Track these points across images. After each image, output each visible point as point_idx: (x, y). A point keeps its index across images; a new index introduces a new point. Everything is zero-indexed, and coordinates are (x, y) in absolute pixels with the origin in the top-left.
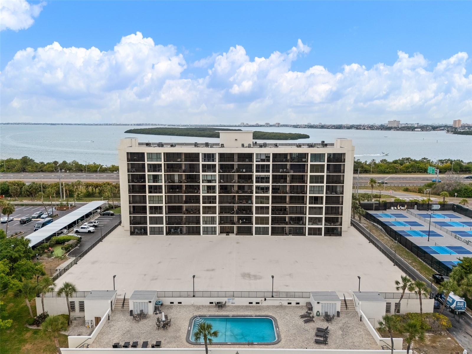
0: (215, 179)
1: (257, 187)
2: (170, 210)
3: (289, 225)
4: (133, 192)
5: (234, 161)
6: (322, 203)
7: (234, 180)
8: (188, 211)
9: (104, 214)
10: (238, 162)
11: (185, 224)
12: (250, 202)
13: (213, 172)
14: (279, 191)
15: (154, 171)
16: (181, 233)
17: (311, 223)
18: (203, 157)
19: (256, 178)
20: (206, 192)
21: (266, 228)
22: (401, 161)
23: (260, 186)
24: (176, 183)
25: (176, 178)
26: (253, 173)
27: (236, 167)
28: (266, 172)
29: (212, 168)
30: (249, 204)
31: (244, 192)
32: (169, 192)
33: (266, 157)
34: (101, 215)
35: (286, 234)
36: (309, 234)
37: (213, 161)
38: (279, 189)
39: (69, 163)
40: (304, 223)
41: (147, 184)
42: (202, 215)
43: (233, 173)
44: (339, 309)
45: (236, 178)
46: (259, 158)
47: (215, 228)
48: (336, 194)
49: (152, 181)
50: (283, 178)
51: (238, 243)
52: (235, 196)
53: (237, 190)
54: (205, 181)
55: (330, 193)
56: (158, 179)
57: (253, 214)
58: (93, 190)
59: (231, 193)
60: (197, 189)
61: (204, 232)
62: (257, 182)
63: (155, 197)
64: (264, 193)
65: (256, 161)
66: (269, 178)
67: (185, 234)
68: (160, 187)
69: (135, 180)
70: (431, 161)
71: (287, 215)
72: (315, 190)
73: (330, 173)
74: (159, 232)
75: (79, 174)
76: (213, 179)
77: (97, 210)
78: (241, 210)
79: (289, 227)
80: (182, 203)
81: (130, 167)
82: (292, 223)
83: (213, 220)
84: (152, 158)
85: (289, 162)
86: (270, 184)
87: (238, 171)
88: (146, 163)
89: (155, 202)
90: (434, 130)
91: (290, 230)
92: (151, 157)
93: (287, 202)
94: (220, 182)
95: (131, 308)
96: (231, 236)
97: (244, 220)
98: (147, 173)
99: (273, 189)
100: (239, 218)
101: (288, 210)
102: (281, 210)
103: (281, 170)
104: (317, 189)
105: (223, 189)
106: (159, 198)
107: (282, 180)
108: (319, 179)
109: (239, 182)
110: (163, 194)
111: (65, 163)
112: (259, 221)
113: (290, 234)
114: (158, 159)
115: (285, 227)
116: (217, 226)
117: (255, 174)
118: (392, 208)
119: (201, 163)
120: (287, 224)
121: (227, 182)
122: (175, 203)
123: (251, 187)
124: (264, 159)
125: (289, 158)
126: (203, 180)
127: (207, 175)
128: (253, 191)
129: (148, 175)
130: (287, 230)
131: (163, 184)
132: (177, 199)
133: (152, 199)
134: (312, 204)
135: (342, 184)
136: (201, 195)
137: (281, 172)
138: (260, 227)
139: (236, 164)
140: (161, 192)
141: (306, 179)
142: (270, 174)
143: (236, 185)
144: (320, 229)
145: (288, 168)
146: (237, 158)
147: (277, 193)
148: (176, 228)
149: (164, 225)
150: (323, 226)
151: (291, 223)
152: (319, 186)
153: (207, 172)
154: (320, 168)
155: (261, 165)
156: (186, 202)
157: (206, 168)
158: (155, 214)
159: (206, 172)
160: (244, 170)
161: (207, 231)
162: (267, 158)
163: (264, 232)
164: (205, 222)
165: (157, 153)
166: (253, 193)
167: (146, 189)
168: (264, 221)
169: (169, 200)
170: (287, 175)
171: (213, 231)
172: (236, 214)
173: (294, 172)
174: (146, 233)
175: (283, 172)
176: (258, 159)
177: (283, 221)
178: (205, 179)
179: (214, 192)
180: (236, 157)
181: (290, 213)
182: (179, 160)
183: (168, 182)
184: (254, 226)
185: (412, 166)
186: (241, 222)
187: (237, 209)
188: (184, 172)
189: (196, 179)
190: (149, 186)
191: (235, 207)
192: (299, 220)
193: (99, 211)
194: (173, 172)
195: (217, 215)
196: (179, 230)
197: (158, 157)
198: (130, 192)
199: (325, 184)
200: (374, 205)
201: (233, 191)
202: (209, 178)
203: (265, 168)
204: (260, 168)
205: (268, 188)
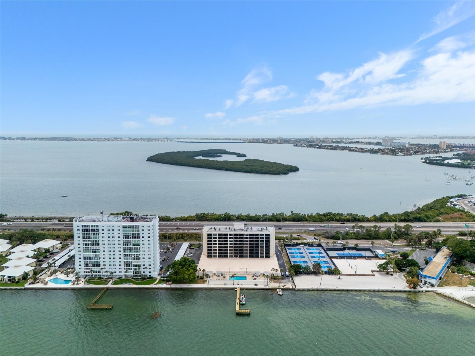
2: (219, 250)
5: (238, 236)
6: (264, 248)
7: (238, 242)
8: (224, 250)
11: (224, 254)
12: (243, 248)
14: (251, 245)
15: (215, 239)
20: (230, 245)
23: (246, 243)
24: (221, 242)
26: (244, 239)
27: (239, 238)
29: (231, 238)
32: (219, 245)
36: (260, 257)
37: (232, 236)
41: (213, 243)
42: (228, 252)
44: (260, 275)
46: (245, 235)
48: (268, 245)
51: (239, 260)
52: (238, 246)
53: (239, 244)
55: (266, 245)
56: (216, 241)
57: (244, 252)
60: (227, 244)
63: (215, 247)
67: (224, 257)
68: (217, 243)
69: (209, 241)
70: (343, 214)
72: (262, 244)
73: (266, 239)
74: (216, 257)
80: (222, 248)
81: (208, 238)
82: (255, 254)
83: (232, 253)
85: (254, 236)
88: (213, 236)
93: (254, 248)
94: (234, 242)
95: (217, 274)
96: (237, 258)
98: (213, 239)
100: (240, 253)
102: (252, 250)
105: (235, 244)
108: (263, 241)
110: (217, 246)
112: (246, 253)
113: (255, 257)
114: (216, 236)
116: (233, 255)
119: (228, 236)
121: (236, 242)
123: (243, 243)
126: (229, 242)
130: (254, 256)
134: (261, 249)
135: (270, 242)
136: (228, 246)
138: (246, 255)
141: (259, 241)
142: (249, 240)
144: (264, 256)
145: (254, 238)
148: (221, 256)
149: (217, 255)
154: (263, 238)
156: (224, 248)
158: (215, 251)
160: (241, 239)
161: (230, 257)
162: (248, 235)
163: (247, 257)
164: (230, 254)
165: (216, 234)
166: (244, 245)
168: (247, 253)
169: (219, 247)
170: (254, 240)
171: (232, 257)
173: (256, 239)
174: (212, 257)
175: (252, 239)
177: (253, 253)
179: (232, 245)
181: (255, 251)
182: (222, 236)
183: (219, 242)
184: (244, 255)
187: (239, 250)
188: (224, 239)
189: (227, 241)
192: (258, 253)
194: (220, 239)
198: (207, 245)
199: (265, 243)
202: (231, 241)
203: (247, 238)
204: (246, 238)
205: (248, 244)
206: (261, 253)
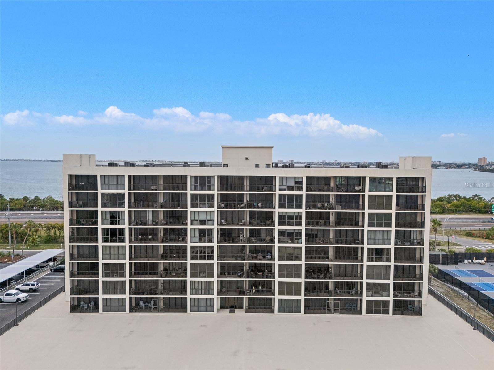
0: (212, 219)
1: (281, 233)
2: (139, 270)
3: (334, 296)
4: (78, 240)
5: (243, 190)
6: (388, 260)
7: (243, 221)
8: (168, 272)
9: (55, 270)
10: (250, 190)
11: (162, 294)
12: (269, 257)
13: (209, 207)
14: (317, 239)
15: (114, 205)
16: (156, 308)
17: (370, 293)
18: (193, 183)
19: (280, 217)
20: (197, 239)
21: (296, 302)
22: (448, 198)
23: (286, 230)
24: (149, 225)
25: (150, 217)
26: (275, 208)
27: (246, 199)
28: (297, 208)
29: (207, 200)
30: (269, 260)
31: (259, 240)
32: (136, 240)
33: (296, 183)
34: (51, 271)
35: (330, 311)
36: (368, 312)
37: (210, 189)
38: (316, 236)
39: (43, 199)
40: (359, 292)
41: (100, 227)
42: (189, 279)
43: (241, 208)
45: (247, 217)
46: (284, 184)
47: (212, 300)
48: (412, 244)
49: (109, 222)
50: (325, 218)
51: (249, 329)
52: (244, 246)
53: (248, 236)
54: (195, 222)
55: (401, 243)
56: (119, 218)
57: (274, 278)
58: (55, 234)
59: (238, 241)
60: (183, 234)
61: (193, 308)
62: (281, 224)
63: (112, 250)
64: (292, 243)
65: (280, 190)
66: (301, 217)
67: (162, 311)
68: (122, 231)
69: (81, 220)
70: (483, 199)
71: (331, 278)
72: (377, 237)
73: (400, 210)
74: (119, 306)
75: (53, 212)
76: (209, 218)
77: (48, 263)
78: (255, 269)
79: (335, 299)
80: (156, 258)
81: (74, 199)
82: (338, 292)
83: (208, 288)
84: (109, 184)
85: (332, 192)
86: (303, 228)
87: (249, 205)
88: (100, 191)
89: (112, 256)
90: (459, 168)
91: (336, 305)
92: (107, 182)
93: (330, 257)
94: (220, 224)
96: (240, 313)
97: (260, 288)
98: (100, 209)
99: (307, 235)
100: (252, 284)
101: (332, 270)
102: (320, 271)
103: (320, 205)
104: (381, 237)
105: (225, 235)
106: (120, 249)
107: (322, 221)
108: (384, 220)
109: (251, 224)
110: (127, 244)
111: (37, 198)
112: (285, 288)
113: (335, 310)
114: (119, 186)
115: (328, 299)
116: (215, 296)
117: (277, 211)
118: (466, 261)
119: (190, 192)
120: (330, 294)
121: (232, 224)
122: (147, 257)
123: (270, 232)
124: (293, 187)
125: (332, 184)
126: (192, 221)
127: (198, 212)
128: (275, 238)
129: (102, 211)
130: (331, 305)
131: (126, 227)
132: (150, 251)
133: (107, 251)
134: (372, 261)
135: (419, 227)
136: (189, 245)
137: (320, 208)
138: (285, 300)
139: (247, 193)
140: (123, 241)
141: (361, 219)
142: (303, 211)
143: (246, 228)
144: (386, 304)
145: (331, 200)
146: (248, 184)
147: (313, 241)
148: (147, 301)
149: (127, 296)
150: (391, 299)
151: (336, 292)
152: (383, 231)
153: (200, 207)
154: (386, 202)
155: (288, 195)
156: (164, 257)
157: (198, 201)
158: (113, 276)
159: (197, 207)
160: (260, 205)
161: (198, 306)
162: (297, 185)
163: (294, 307)
164: (195, 291)
165: (117, 176)
166: (274, 242)
167: (98, 235)
168: (293, 289)
169: (136, 253)
170: (330, 212)
171: (208, 306)
172: (247, 278)
173: (342, 208)
174: (96, 309)
175: (323, 208)
176: (282, 185)
177: (323, 289)
178: (196, 218)
179: (211, 241)
180: (246, 183)
181: (337, 276)
182: (154, 187)
183: (134, 223)
184: (277, 297)
185: (462, 204)
186: (254, 291)
187: (248, 268)
188: (162, 207)
189: (180, 218)
190: (103, 230)
191: (245, 265)
192: (354, 289)
193: (51, 263)
194: (144, 206)
195: (215, 279)
196: (152, 303)
197: (119, 182)
198: (72, 241)
199: (393, 229)
200: (441, 257)
201: (242, 238)
202: (203, 217)
203: (294, 201)
204: (286, 201)
205: (299, 234)
206: (373, 289)
